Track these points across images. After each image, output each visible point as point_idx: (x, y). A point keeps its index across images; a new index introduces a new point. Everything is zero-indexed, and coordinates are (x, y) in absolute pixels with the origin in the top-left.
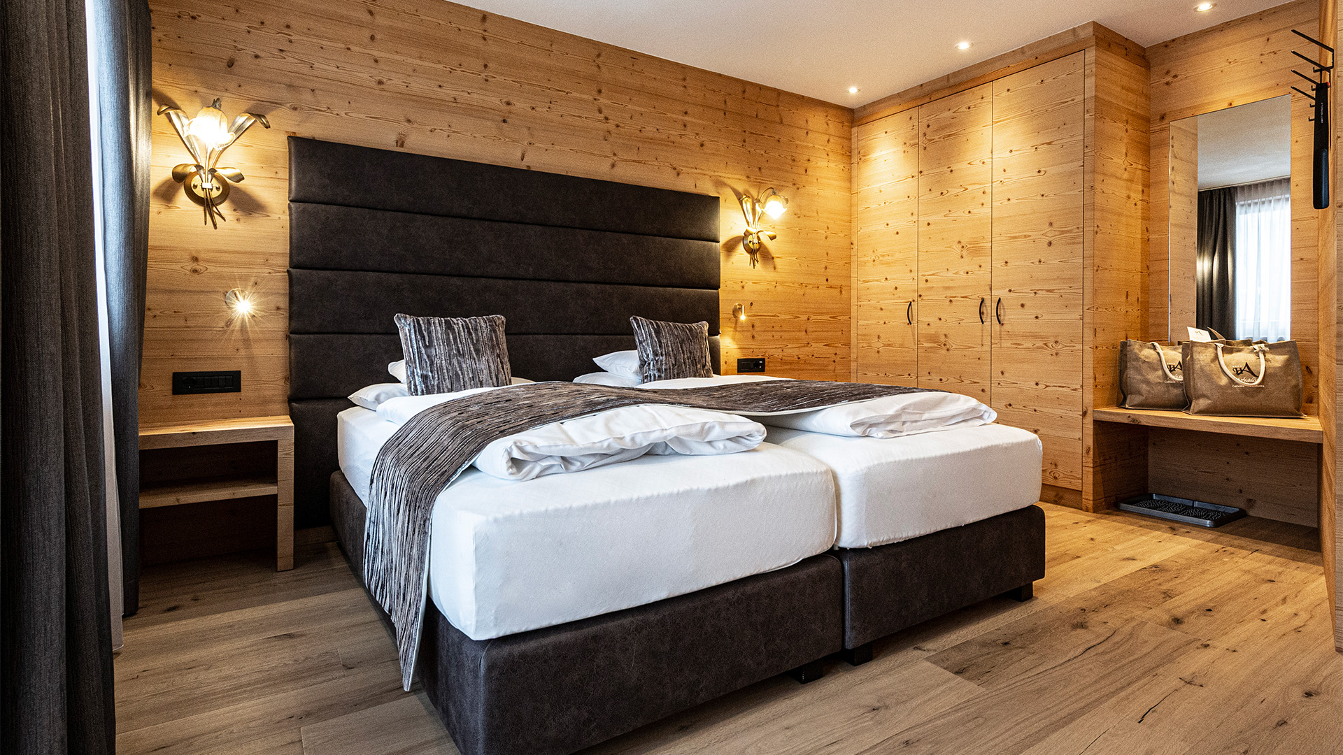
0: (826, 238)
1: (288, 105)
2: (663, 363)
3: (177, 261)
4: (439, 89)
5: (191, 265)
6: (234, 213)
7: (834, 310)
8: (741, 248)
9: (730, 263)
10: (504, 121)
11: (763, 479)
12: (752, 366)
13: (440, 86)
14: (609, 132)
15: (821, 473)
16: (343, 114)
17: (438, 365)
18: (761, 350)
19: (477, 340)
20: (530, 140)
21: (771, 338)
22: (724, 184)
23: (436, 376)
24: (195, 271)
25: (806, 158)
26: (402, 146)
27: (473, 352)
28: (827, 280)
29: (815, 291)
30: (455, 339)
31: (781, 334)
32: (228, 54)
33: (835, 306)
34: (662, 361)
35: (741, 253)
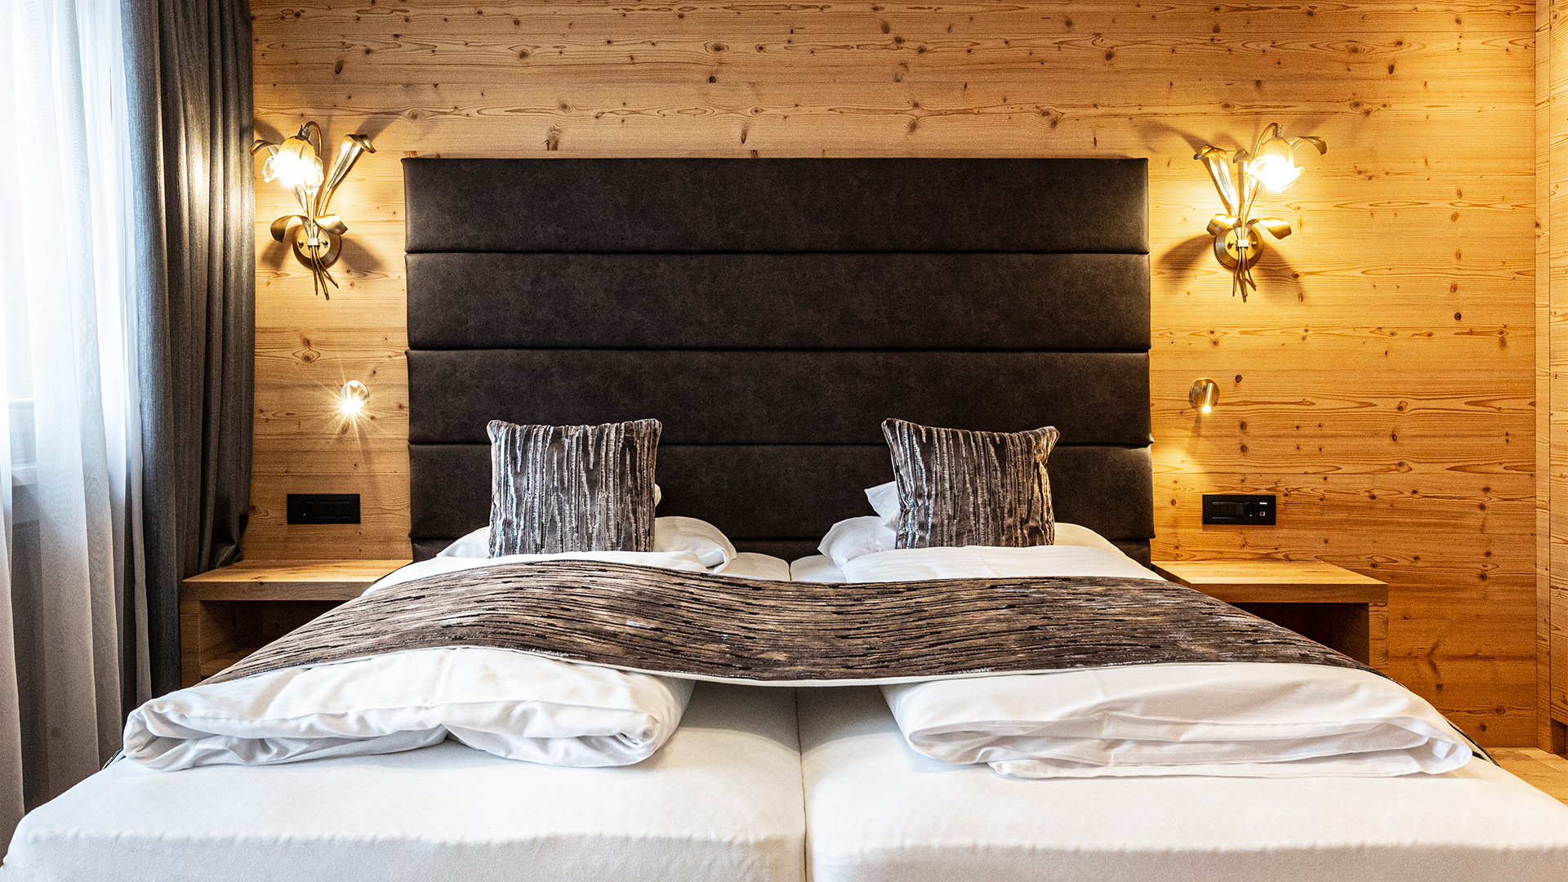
0: (1455, 217)
1: (407, 112)
2: (931, 512)
3: (287, 347)
4: (608, 48)
5: (303, 351)
6: (348, 275)
7: (1484, 387)
8: (1209, 259)
9: (1181, 295)
10: (712, 80)
11: (580, 839)
12: (1240, 510)
13: (609, 42)
14: (904, 65)
15: (745, 846)
16: (474, 112)
17: (529, 504)
18: (1264, 477)
19: (597, 463)
20: (758, 104)
21: (1295, 451)
22: (1164, 129)
23: (522, 523)
24: (307, 359)
25: (1395, 37)
26: (555, 148)
27: (586, 485)
28: (1458, 316)
29: (1422, 342)
30: (560, 463)
31: (1320, 442)
32: (334, 56)
33: (1483, 376)
34: (927, 508)
35: (1210, 273)
